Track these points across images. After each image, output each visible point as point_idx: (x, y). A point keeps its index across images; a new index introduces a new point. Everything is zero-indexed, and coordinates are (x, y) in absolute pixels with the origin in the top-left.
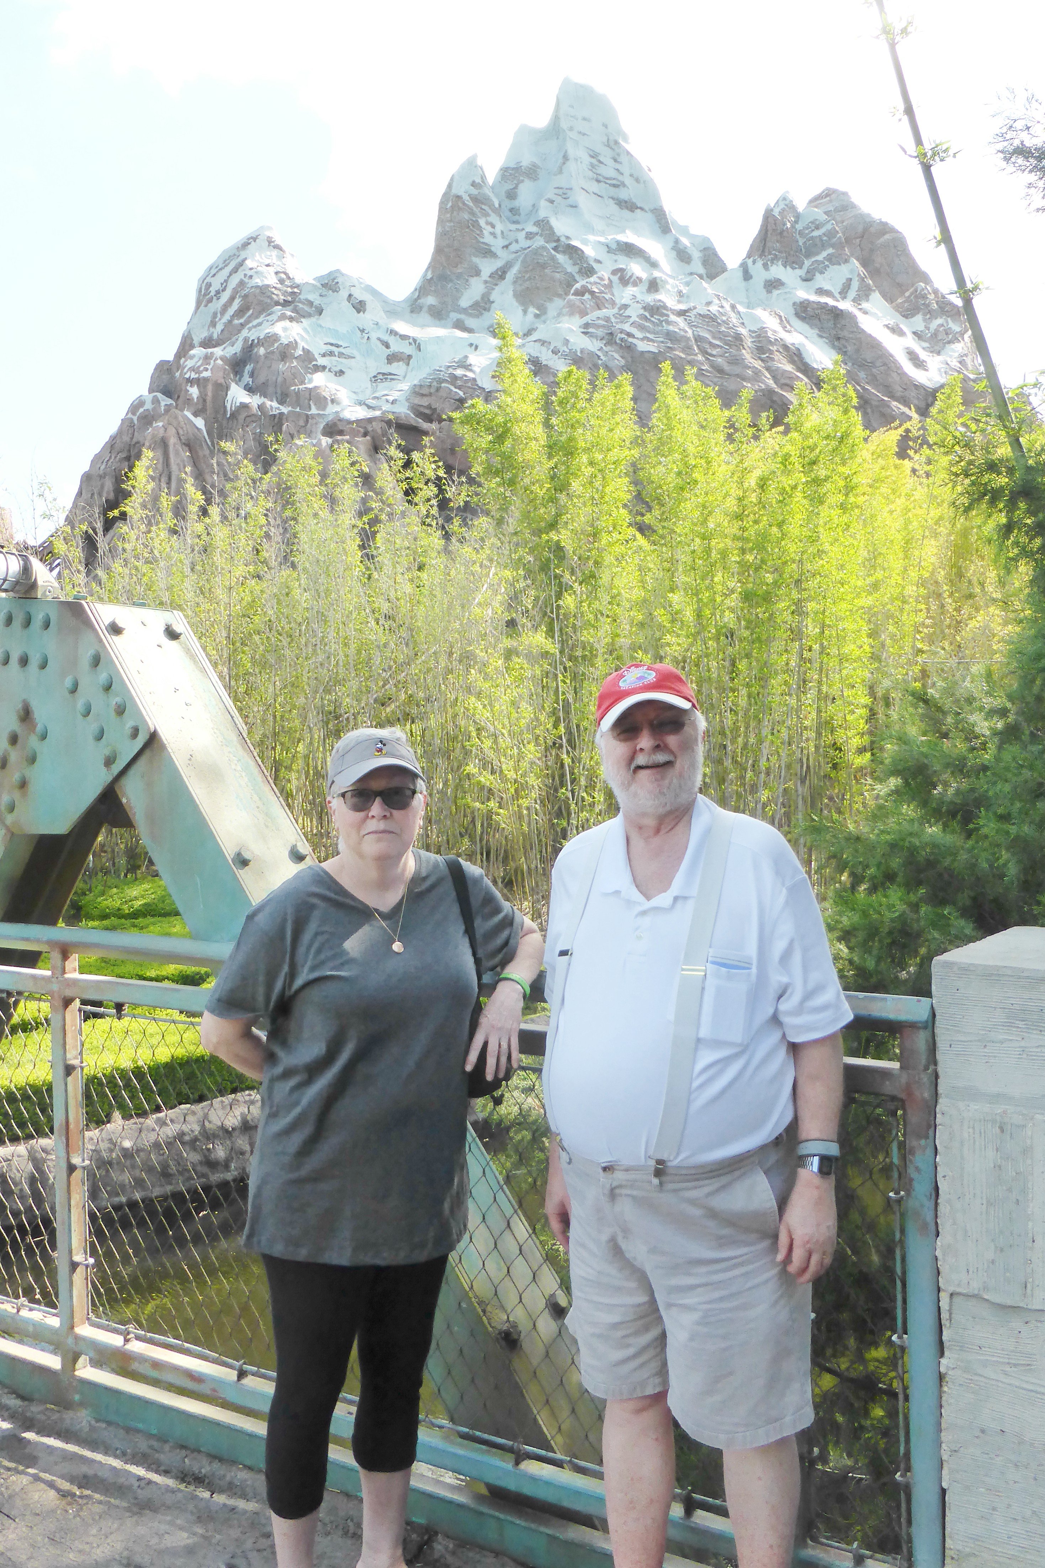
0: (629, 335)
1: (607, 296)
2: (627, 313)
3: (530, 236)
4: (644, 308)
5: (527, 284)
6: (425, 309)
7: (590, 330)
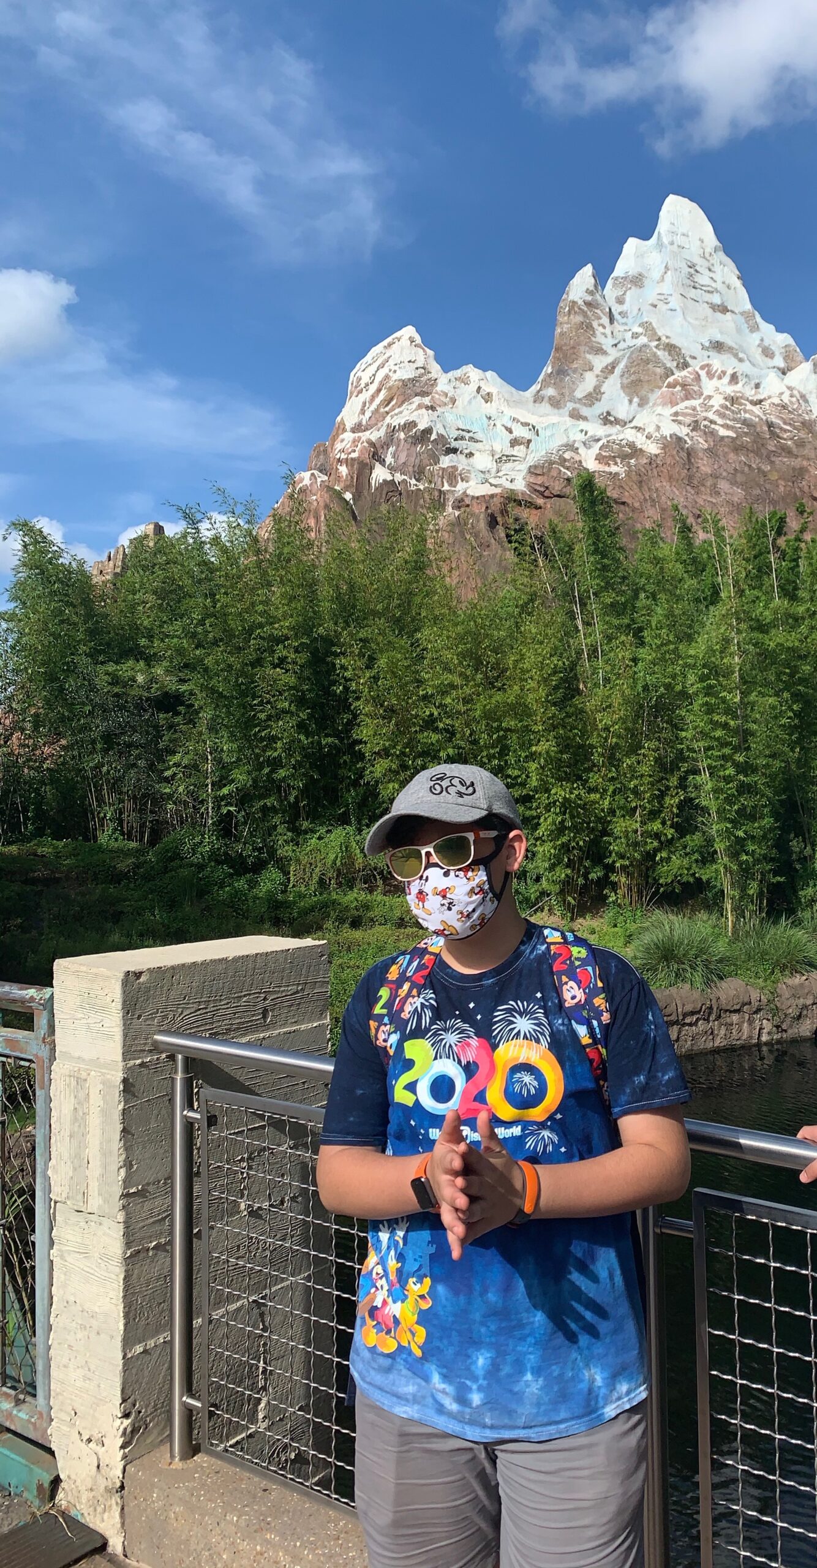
0: (712, 422)
1: (696, 388)
2: (711, 403)
3: (635, 336)
4: (725, 398)
5: (633, 377)
6: (546, 399)
7: (680, 418)
